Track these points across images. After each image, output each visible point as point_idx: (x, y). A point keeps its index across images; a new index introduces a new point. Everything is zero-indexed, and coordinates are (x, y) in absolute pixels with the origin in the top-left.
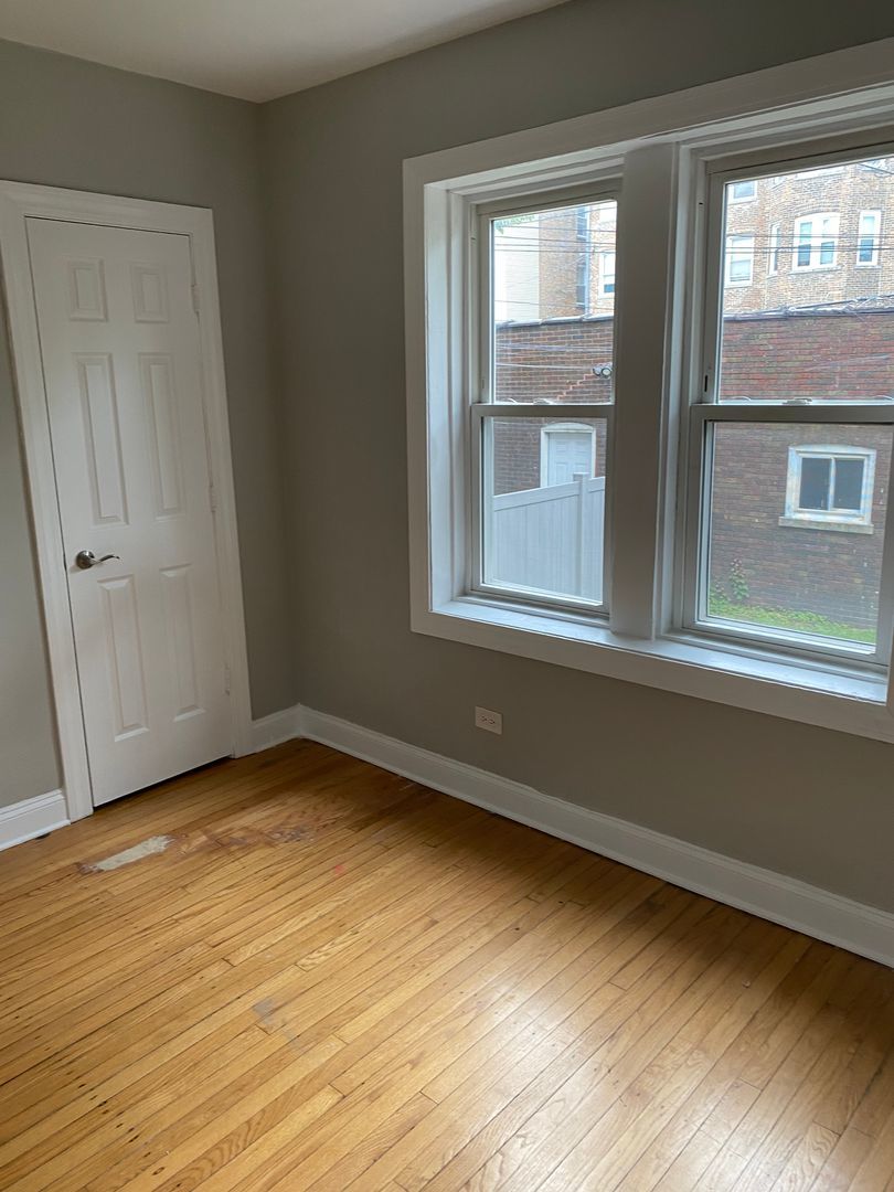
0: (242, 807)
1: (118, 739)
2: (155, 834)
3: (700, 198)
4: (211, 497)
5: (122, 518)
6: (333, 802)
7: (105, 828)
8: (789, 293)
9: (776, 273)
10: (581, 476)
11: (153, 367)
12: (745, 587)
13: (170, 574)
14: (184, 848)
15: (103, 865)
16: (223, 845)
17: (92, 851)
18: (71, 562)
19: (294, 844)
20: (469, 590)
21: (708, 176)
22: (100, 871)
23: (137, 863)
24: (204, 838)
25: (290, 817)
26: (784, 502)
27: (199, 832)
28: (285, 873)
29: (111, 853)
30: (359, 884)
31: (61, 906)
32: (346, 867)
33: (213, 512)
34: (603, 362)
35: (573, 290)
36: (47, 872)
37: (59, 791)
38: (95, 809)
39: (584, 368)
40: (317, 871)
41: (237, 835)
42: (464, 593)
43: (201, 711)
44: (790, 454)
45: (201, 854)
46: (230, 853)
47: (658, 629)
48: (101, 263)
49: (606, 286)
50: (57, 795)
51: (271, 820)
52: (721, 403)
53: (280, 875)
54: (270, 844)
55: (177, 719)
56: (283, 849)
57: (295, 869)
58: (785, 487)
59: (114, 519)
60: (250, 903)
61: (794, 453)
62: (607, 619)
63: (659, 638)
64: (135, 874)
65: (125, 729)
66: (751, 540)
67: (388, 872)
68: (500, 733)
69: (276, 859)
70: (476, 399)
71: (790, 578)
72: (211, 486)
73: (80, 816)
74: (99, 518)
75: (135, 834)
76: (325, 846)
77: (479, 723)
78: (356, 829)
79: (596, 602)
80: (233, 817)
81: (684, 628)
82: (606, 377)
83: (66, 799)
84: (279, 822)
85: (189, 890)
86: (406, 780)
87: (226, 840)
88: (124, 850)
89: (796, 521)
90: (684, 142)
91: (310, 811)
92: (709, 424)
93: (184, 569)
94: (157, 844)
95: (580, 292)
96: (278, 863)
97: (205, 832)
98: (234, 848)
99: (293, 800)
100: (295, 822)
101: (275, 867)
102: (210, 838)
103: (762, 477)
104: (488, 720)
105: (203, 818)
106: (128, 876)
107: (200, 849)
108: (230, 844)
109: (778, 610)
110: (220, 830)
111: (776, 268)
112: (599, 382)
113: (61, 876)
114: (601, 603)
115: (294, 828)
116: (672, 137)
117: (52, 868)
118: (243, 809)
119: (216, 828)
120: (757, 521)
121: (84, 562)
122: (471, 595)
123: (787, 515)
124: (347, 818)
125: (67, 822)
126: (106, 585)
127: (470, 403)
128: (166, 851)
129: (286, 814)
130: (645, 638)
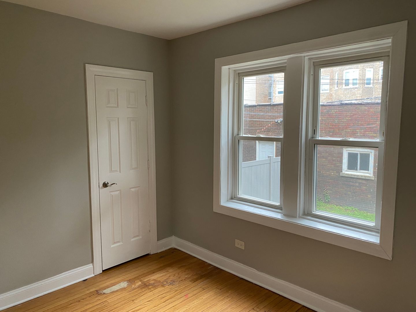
0: (153, 272)
1: (112, 246)
2: (123, 280)
3: (312, 73)
4: (148, 164)
5: (119, 170)
6: (185, 272)
7: (106, 278)
8: (342, 95)
9: (337, 88)
10: (270, 156)
11: (132, 122)
12: (329, 197)
13: (132, 190)
14: (133, 286)
15: (105, 291)
16: (147, 286)
17: (102, 286)
18: (101, 185)
19: (171, 286)
20: (233, 198)
21: (314, 66)
22: (104, 294)
23: (117, 291)
24: (140, 283)
25: (170, 276)
26: (342, 167)
27: (138, 281)
28: (168, 296)
29: (108, 287)
30: (194, 302)
31: (91, 306)
32: (190, 295)
33: (148, 169)
34: (278, 118)
35: (267, 93)
36: (86, 293)
37: (91, 264)
38: (103, 271)
39: (271, 120)
40: (179, 296)
41: (152, 282)
42: (232, 199)
43: (140, 237)
44: (344, 151)
45: (139, 289)
46: (149, 289)
47: (299, 214)
48: (117, 89)
49: (279, 92)
50: (90, 266)
51: (163, 277)
52: (320, 138)
53: (166, 297)
54: (163, 286)
55: (133, 240)
56: (167, 288)
57: (171, 295)
58: (342, 162)
59: (116, 171)
60: (156, 307)
61: (345, 151)
62: (282, 210)
63: (299, 217)
64: (116, 295)
65: (115, 243)
66: (330, 181)
67: (204, 298)
68: (244, 249)
69: (165, 291)
70: (237, 134)
71: (345, 194)
72: (148, 160)
73: (98, 273)
74: (111, 171)
75: (117, 280)
76: (182, 287)
77: (236, 245)
78: (193, 282)
79: (278, 204)
80: (149, 276)
81: (308, 214)
82: (279, 123)
83: (94, 267)
84: (165, 278)
85: (135, 301)
86: (210, 265)
87: (147, 284)
88: (113, 286)
89: (346, 174)
90: (307, 56)
91: (177, 275)
92: (316, 145)
93: (138, 188)
94: (124, 284)
95: (270, 94)
96: (165, 293)
97: (141, 281)
98: (150, 287)
99: (171, 270)
100: (172, 278)
101: (165, 294)
102: (142, 283)
103: (334, 159)
104: (240, 244)
105: (140, 275)
106: (114, 296)
107: (139, 287)
108: (149, 285)
109: (341, 206)
110: (145, 280)
111: (337, 87)
112: (277, 125)
113: (91, 295)
114: (279, 204)
115: (172, 281)
116: (303, 55)
117: (88, 292)
118: (154, 273)
119: (144, 279)
120: (333, 174)
121: (105, 185)
122: (234, 199)
123: (343, 172)
124: (190, 278)
125: (93, 275)
126: (111, 193)
127: (235, 135)
128: (127, 287)
129: (169, 275)
130: (295, 217)
